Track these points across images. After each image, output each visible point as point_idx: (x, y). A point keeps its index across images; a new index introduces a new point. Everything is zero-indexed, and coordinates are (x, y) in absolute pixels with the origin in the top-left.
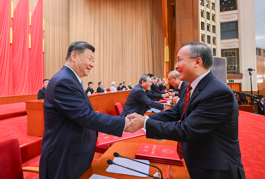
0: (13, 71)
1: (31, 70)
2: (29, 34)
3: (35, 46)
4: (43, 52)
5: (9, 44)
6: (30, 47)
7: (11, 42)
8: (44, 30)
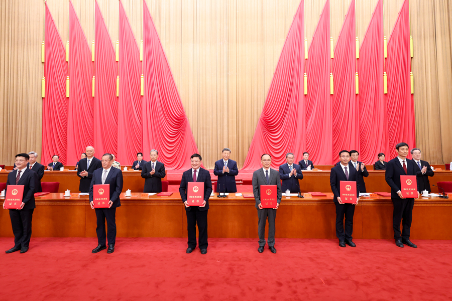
0: (360, 132)
1: (389, 128)
2: (384, 71)
3: (394, 90)
4: (412, 95)
5: (354, 95)
6: (386, 92)
7: (357, 92)
8: (412, 56)
